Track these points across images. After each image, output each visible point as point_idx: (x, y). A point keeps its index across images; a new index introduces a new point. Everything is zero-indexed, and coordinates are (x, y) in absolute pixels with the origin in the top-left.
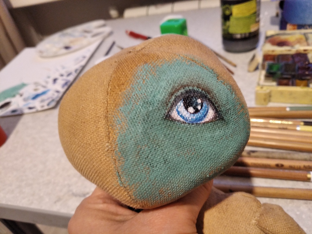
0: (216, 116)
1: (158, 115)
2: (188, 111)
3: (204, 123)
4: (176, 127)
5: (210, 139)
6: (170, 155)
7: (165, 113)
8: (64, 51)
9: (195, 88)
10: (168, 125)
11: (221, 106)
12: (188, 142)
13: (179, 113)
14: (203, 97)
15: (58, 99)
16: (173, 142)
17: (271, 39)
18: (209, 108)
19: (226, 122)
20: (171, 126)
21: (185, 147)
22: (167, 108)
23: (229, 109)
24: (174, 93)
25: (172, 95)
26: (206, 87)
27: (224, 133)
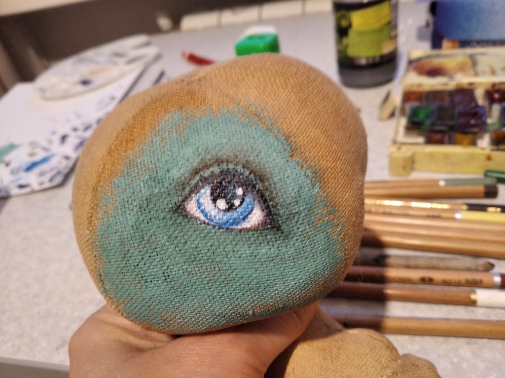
0: (266, 222)
1: (165, 202)
2: (215, 206)
3: (241, 231)
4: (191, 228)
5: (249, 258)
6: (175, 269)
7: (177, 201)
8: (81, 88)
9: (239, 168)
10: (178, 221)
11: (280, 205)
12: (208, 254)
13: (199, 205)
14: (248, 186)
15: (67, 171)
16: (182, 251)
17: (417, 66)
18: (256, 206)
19: (284, 235)
20: (183, 224)
21: (202, 262)
22: (183, 194)
23: (297, 213)
24: (200, 170)
25: (196, 173)
26: (260, 169)
27: (278, 254)
